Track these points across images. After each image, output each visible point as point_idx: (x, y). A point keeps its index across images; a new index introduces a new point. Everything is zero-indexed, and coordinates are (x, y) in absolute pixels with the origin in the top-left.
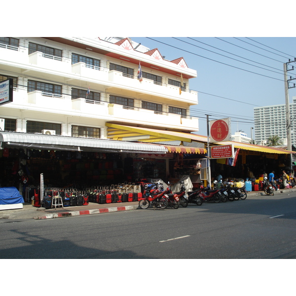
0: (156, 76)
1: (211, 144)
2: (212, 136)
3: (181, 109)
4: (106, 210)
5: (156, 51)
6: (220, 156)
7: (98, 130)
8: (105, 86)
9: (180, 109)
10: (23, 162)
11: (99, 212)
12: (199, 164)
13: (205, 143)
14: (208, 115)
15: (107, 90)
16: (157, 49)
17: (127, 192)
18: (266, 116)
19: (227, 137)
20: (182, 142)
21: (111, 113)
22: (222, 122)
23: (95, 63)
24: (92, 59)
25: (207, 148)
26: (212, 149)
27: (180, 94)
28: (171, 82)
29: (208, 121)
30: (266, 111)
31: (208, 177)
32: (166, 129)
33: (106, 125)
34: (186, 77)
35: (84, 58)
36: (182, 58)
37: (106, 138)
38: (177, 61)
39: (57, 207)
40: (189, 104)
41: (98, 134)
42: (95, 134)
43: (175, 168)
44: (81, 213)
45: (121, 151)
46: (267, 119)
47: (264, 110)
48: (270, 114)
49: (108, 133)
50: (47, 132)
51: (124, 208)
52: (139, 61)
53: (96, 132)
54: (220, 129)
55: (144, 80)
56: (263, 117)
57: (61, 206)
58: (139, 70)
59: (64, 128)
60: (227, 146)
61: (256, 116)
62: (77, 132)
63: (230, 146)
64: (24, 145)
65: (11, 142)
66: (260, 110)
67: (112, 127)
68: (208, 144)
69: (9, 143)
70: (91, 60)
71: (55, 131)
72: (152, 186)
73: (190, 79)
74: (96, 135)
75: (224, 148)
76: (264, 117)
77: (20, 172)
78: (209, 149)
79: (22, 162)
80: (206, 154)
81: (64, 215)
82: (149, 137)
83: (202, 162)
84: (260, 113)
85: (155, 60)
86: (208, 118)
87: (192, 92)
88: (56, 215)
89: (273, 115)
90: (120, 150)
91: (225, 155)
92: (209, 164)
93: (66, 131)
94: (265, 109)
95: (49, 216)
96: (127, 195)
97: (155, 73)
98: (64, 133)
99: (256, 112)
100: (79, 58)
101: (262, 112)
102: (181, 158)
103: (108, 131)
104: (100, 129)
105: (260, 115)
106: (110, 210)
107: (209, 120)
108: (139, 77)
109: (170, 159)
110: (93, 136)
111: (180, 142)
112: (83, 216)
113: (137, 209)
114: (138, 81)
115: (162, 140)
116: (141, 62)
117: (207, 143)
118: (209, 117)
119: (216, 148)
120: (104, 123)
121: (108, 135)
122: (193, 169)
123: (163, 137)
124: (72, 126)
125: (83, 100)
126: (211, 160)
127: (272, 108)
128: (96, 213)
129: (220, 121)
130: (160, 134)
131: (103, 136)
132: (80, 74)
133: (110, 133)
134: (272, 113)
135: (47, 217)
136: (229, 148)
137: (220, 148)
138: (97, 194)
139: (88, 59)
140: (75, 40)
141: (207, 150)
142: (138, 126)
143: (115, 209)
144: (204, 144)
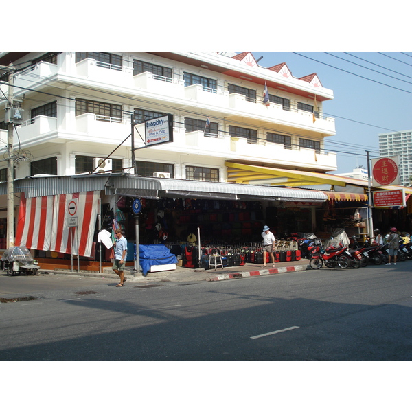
0: (283, 99)
1: (373, 189)
2: (375, 178)
3: (314, 142)
4: (275, 271)
5: (285, 66)
6: (387, 203)
7: (216, 171)
8: (223, 114)
9: (312, 142)
10: (161, 214)
11: (268, 273)
12: (357, 214)
13: (365, 188)
14: (368, 152)
15: (225, 118)
16: (285, 64)
17: (284, 250)
18: (396, 146)
19: (397, 180)
20: (333, 186)
21: (233, 150)
22: (389, 161)
23: (210, 84)
24: (207, 79)
25: (367, 193)
26: (375, 195)
27: (314, 121)
28: (301, 106)
29: (368, 160)
30: (395, 139)
31: (370, 231)
32: (297, 169)
33: (225, 165)
34: (320, 99)
35: (198, 78)
36: (316, 74)
37: (225, 181)
38: (308, 78)
39: (218, 267)
40: (323, 135)
41: (216, 176)
42: (212, 176)
43: (325, 220)
44: (251, 274)
45: (279, 199)
46: (397, 149)
47: (393, 137)
48: (402, 143)
49: (228, 175)
50: (160, 175)
51: (293, 268)
52: (265, 80)
53: (214, 174)
54: (385, 169)
55: (272, 105)
56: (391, 146)
57: (221, 266)
58: (265, 92)
59: (177, 170)
60: (396, 191)
61: (382, 146)
62: (192, 174)
63: (400, 192)
64: (183, 194)
65: (169, 190)
66: (388, 137)
67: (234, 167)
68: (369, 189)
69: (167, 192)
70: (206, 81)
71: (169, 174)
72: (310, 243)
73: (323, 102)
74: (214, 178)
75: (392, 193)
76: (393, 147)
77: (157, 226)
78: (370, 196)
79: (159, 214)
80: (367, 202)
81: (234, 276)
82: (286, 180)
83: (361, 211)
84: (388, 141)
85: (283, 77)
86: (368, 156)
87: (329, 118)
88: (228, 277)
89: (405, 145)
90: (278, 197)
91: (393, 203)
92: (371, 214)
93: (180, 173)
94: (395, 135)
95: (221, 277)
96: (285, 253)
97: (281, 95)
98: (177, 176)
99: (382, 140)
100: (191, 78)
101: (391, 139)
102: (331, 207)
103: (229, 173)
104: (218, 170)
105: (388, 144)
106: (280, 270)
107: (370, 158)
108: (265, 102)
109: (317, 208)
110: (211, 178)
111: (330, 187)
112: (253, 277)
113: (307, 269)
114: (264, 106)
115: (304, 184)
116: (267, 81)
117: (367, 187)
118: (370, 154)
119: (381, 194)
120: (223, 162)
121: (229, 178)
122: (350, 221)
123: (306, 179)
124: (187, 166)
125: (200, 134)
126: (373, 209)
127: (405, 134)
128: (266, 273)
129: (386, 159)
130: (302, 176)
131: (222, 179)
132: (196, 99)
133: (230, 175)
134: (405, 141)
135: (219, 279)
136: (398, 193)
137: (386, 194)
138: (252, 252)
139: (202, 79)
140: (190, 56)
141: (368, 196)
142: (263, 164)
143: (284, 270)
144: (363, 189)
